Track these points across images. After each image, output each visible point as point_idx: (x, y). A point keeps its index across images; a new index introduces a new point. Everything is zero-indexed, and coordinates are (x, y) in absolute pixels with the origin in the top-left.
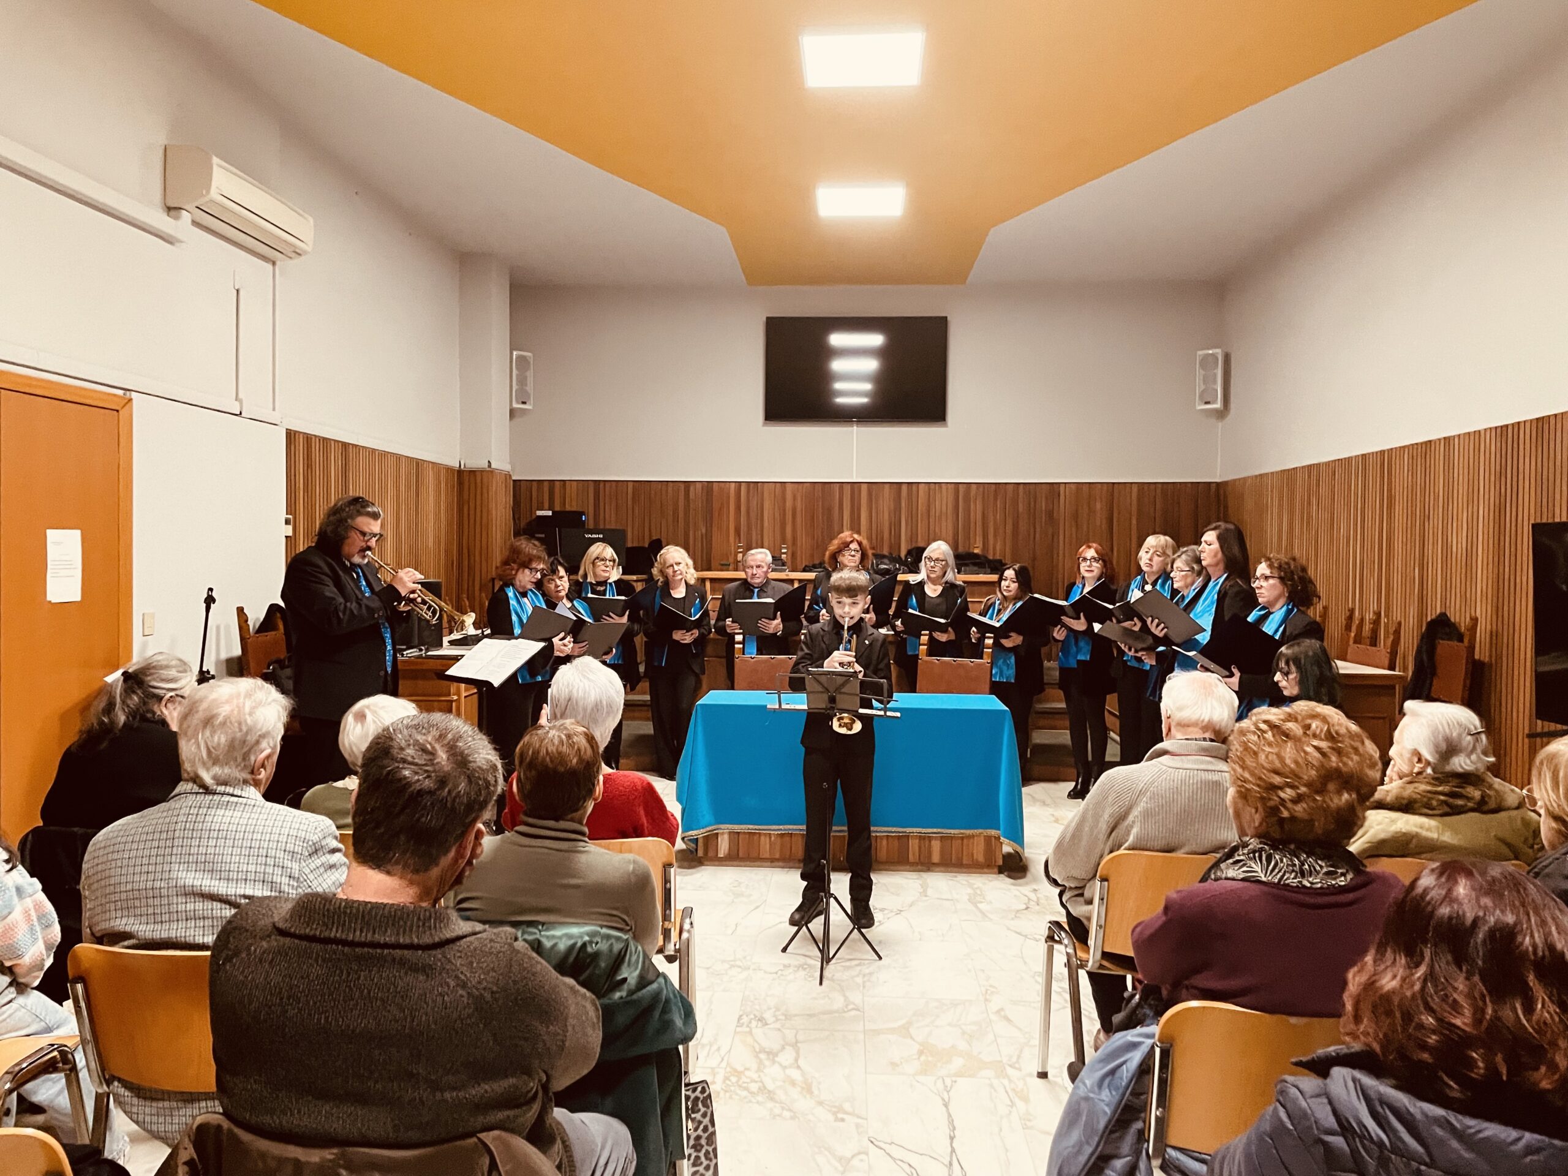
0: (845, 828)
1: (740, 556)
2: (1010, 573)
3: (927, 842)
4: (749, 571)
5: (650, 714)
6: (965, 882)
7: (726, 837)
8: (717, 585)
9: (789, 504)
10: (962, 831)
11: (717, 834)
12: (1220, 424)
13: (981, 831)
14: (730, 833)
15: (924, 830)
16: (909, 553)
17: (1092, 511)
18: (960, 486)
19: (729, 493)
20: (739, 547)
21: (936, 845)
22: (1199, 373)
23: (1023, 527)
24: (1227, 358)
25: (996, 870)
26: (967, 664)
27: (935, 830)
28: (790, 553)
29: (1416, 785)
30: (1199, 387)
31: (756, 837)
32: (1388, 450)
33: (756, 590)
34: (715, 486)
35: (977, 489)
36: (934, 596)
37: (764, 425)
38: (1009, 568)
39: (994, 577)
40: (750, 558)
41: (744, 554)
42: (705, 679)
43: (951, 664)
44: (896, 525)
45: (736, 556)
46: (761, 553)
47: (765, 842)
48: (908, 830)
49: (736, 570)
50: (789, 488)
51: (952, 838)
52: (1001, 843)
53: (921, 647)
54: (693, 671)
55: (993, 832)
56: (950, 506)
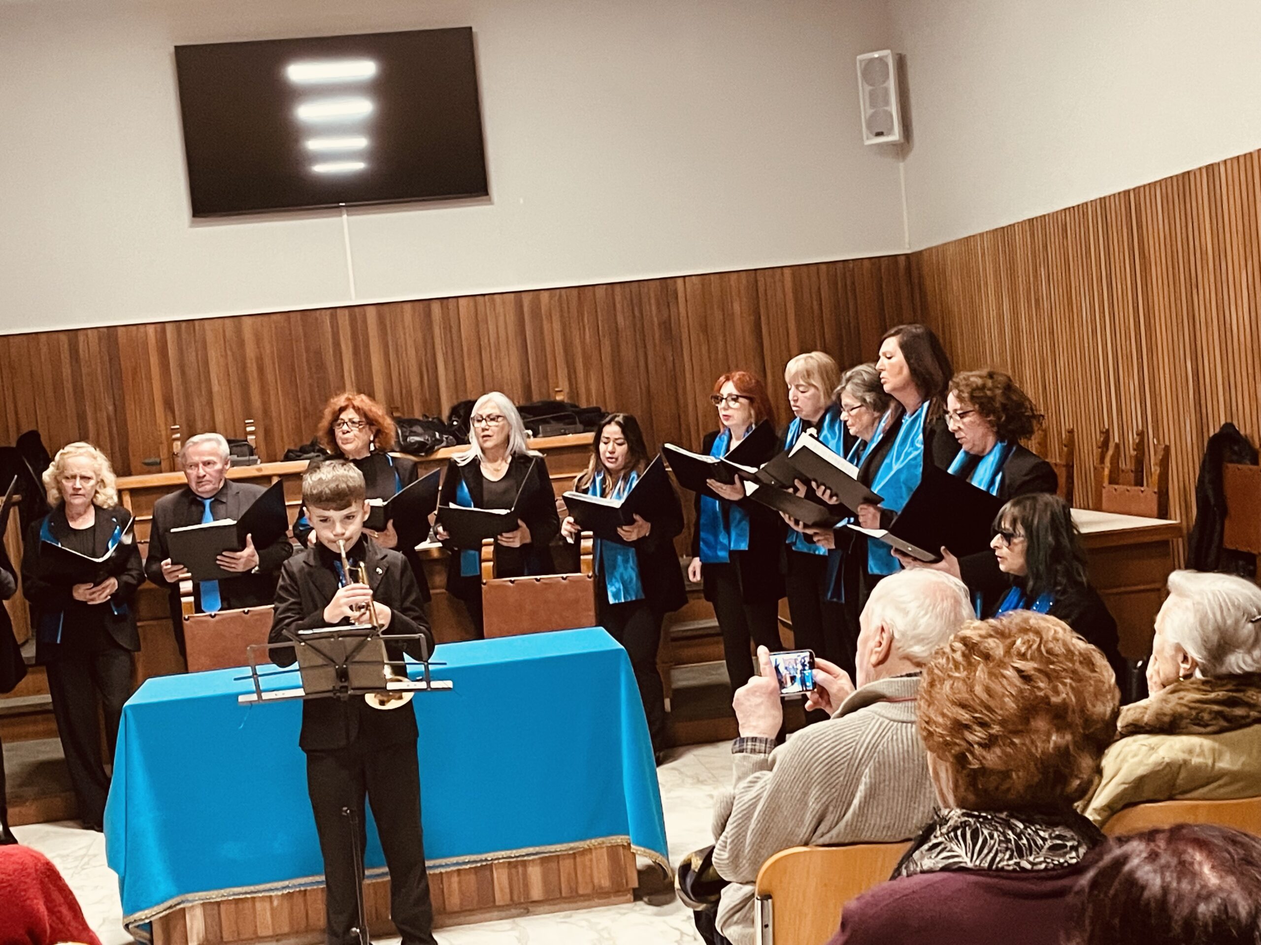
0: (386, 869)
1: (177, 445)
2: (612, 431)
3: (520, 869)
4: (193, 472)
5: (54, 726)
6: (584, 923)
7: (199, 912)
8: (143, 499)
9: (250, 351)
10: (572, 845)
11: (184, 909)
12: (901, 165)
13: (600, 840)
14: (203, 904)
15: (514, 853)
16: (454, 411)
17: (728, 317)
18: (523, 295)
19: (146, 343)
20: (175, 431)
21: (535, 873)
22: (864, 90)
23: (628, 352)
24: (901, 64)
25: (630, 896)
26: (559, 582)
27: (531, 850)
28: (261, 433)
29: (1182, 694)
30: (866, 111)
31: (248, 905)
32: (1134, 189)
33: (207, 503)
34: (120, 331)
35: (551, 298)
36: (496, 479)
37: (193, 225)
38: (609, 423)
39: (588, 437)
40: (190, 450)
41: (184, 441)
42: (140, 658)
43: (533, 585)
44: (429, 368)
45: (170, 447)
46: (209, 440)
47: (264, 912)
48: (490, 856)
49: (173, 469)
50: (247, 323)
51: (557, 858)
52: (634, 854)
53: (484, 564)
54: (121, 647)
55: (619, 839)
56: (512, 328)
